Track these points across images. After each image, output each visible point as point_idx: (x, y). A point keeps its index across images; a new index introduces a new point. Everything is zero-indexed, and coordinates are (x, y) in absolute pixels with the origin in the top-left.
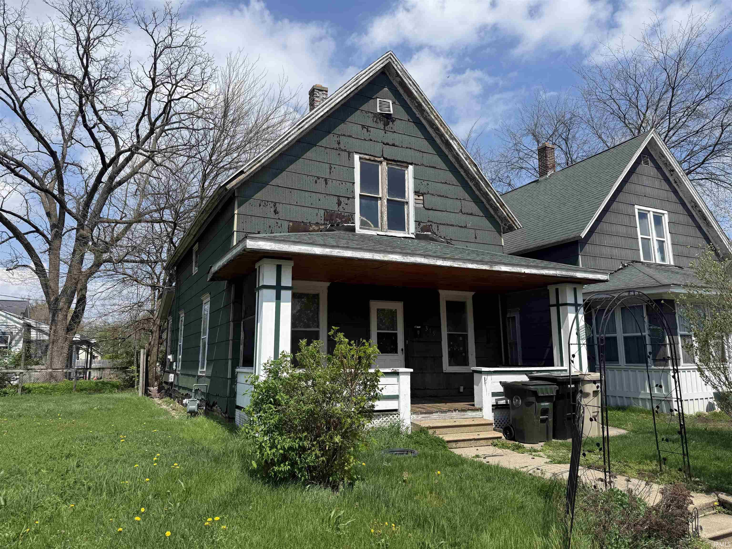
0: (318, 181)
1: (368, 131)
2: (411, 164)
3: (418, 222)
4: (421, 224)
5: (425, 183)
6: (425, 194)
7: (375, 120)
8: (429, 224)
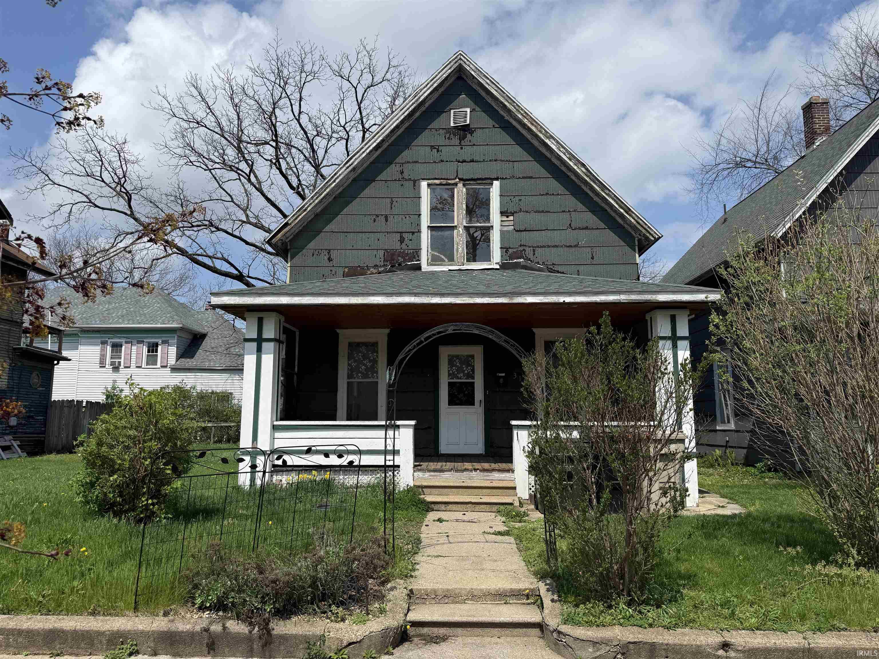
0: (377, 219)
1: (438, 151)
2: (497, 179)
3: (504, 249)
4: (510, 250)
5: (517, 198)
6: (516, 212)
7: (448, 136)
8: (521, 248)
